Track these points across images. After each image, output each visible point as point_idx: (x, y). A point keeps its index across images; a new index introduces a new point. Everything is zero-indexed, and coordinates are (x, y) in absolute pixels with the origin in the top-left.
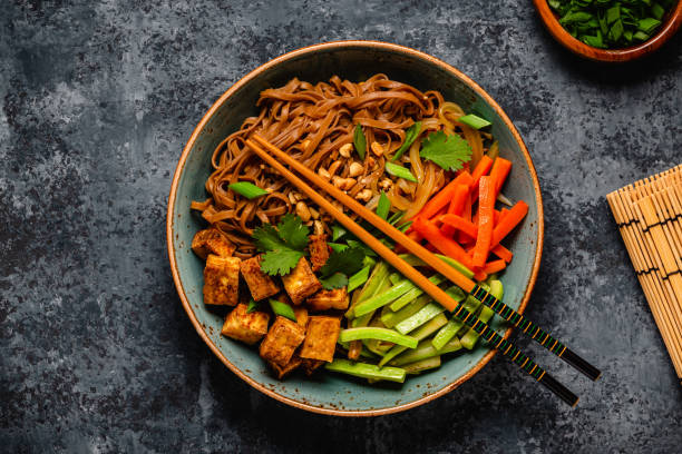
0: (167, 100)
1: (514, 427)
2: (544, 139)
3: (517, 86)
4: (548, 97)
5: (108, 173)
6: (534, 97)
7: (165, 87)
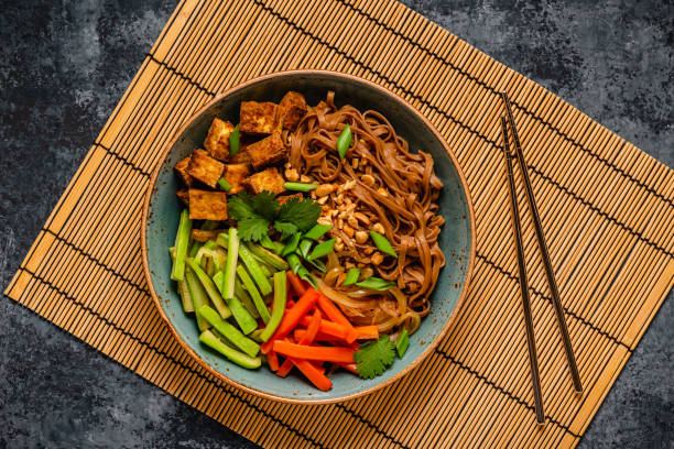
4: (578, 60)
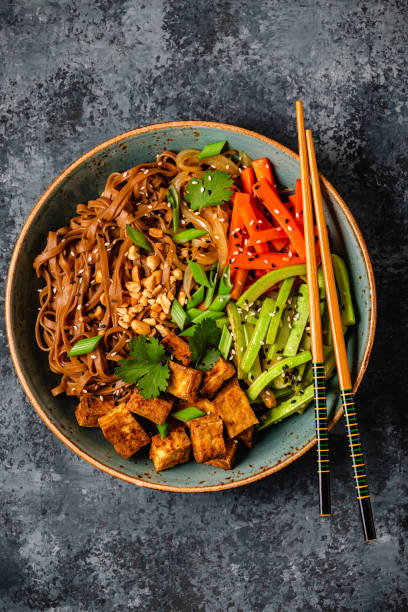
0: (42, 449)
1: (383, 126)
2: (101, 81)
3: (48, 104)
4: (61, 74)
5: (111, 511)
6: (60, 88)
7: (30, 450)
